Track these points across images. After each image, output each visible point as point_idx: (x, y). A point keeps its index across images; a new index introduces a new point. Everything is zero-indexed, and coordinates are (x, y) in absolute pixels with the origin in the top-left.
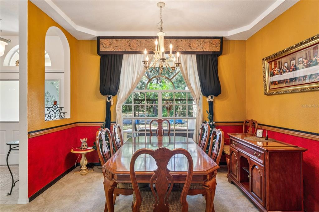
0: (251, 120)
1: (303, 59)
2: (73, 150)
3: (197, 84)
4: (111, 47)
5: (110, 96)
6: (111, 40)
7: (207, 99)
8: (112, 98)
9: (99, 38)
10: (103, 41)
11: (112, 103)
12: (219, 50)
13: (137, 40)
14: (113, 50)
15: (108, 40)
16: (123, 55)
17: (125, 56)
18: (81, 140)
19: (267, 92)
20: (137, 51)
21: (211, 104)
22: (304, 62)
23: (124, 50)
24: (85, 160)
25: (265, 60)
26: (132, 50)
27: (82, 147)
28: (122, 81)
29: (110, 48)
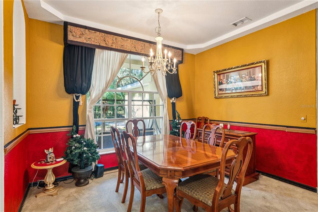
0: (203, 117)
1: (245, 75)
2: (34, 165)
3: (164, 85)
4: (83, 37)
5: (79, 95)
6: (82, 30)
7: (171, 100)
8: (80, 97)
9: (66, 24)
10: (72, 29)
11: (81, 103)
12: (181, 60)
13: (113, 36)
14: (85, 41)
15: (79, 28)
16: (95, 49)
17: (97, 50)
18: (46, 151)
19: (217, 96)
20: (113, 47)
21: (174, 105)
22: (246, 77)
23: (98, 44)
24: (53, 176)
25: (216, 72)
26: (107, 46)
27: (49, 160)
28: (94, 80)
29: (82, 39)
